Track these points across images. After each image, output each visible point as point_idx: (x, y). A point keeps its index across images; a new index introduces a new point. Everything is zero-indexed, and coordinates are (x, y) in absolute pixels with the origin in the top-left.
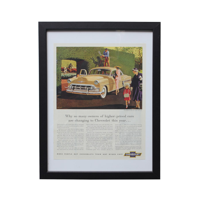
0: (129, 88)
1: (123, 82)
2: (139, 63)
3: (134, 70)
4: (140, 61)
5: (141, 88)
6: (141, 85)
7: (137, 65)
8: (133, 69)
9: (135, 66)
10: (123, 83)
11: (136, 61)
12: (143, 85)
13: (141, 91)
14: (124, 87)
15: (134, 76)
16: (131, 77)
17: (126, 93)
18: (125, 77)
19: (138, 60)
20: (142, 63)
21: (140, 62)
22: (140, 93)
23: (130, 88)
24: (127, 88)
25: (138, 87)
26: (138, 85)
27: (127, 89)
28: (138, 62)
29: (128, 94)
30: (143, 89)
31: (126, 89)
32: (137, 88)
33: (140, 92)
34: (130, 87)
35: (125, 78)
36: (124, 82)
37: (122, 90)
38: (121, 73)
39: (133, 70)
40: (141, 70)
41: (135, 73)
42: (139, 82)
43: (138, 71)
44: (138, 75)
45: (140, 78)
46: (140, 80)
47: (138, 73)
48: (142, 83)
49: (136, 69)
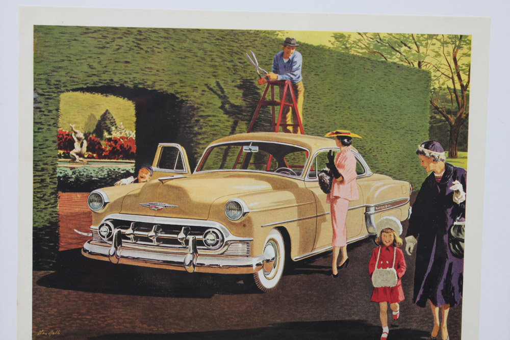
0: (400, 240)
1: (367, 208)
2: (452, 119)
3: (426, 151)
4: (455, 104)
5: (458, 241)
6: (460, 229)
7: (440, 128)
8: (421, 148)
9: (431, 129)
10: (367, 217)
11: (438, 104)
12: (466, 229)
13: (460, 255)
14: (372, 237)
15: (423, 180)
16: (407, 185)
17: (385, 266)
18: (379, 184)
19: (447, 101)
20: (467, 115)
21: (455, 114)
22: (451, 265)
23: (404, 243)
24: (387, 240)
25: (446, 238)
26: (446, 225)
27: (388, 244)
28: (449, 112)
29: (393, 269)
30: (467, 247)
31: (381, 243)
32: (440, 240)
33: (451, 259)
34: (403, 236)
35: (378, 188)
36: (372, 210)
37: (363, 248)
38: (359, 164)
39: (423, 153)
40: (459, 153)
41: (432, 167)
42: (449, 211)
43: (443, 155)
44: (444, 178)
45: (452, 193)
46: (455, 204)
47: (447, 165)
48: (464, 216)
49: (437, 144)
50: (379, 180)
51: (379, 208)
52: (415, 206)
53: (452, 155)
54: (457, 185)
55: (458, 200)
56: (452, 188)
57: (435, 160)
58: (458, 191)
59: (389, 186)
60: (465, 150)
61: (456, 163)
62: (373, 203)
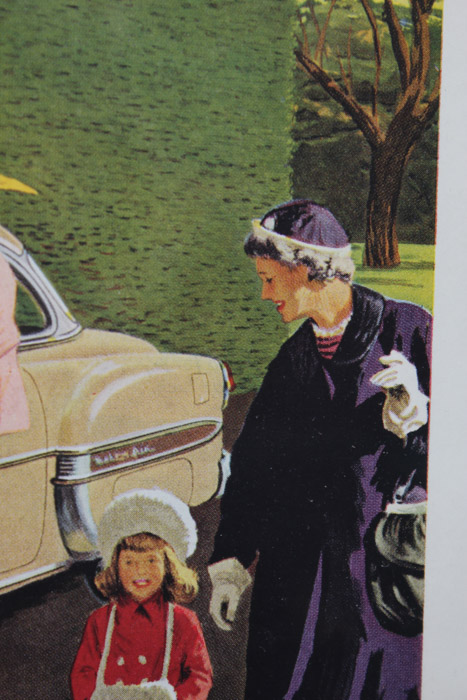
0: (187, 577)
1: (63, 460)
2: (379, 120)
3: (283, 243)
4: (389, 64)
5: (402, 574)
6: (408, 530)
7: (331, 154)
8: (264, 231)
9: (300, 160)
10: (64, 494)
11: (325, 61)
12: (429, 529)
13: (408, 622)
14: (82, 568)
15: (273, 351)
16: (211, 369)
17: (132, 675)
18: (105, 367)
19: (358, 52)
20: (434, 106)
21: (388, 100)
22: (376, 660)
23: (206, 585)
24: (141, 578)
25: (356, 563)
26: (356, 515)
27: (142, 594)
28: (367, 93)
29: (164, 685)
30: (433, 592)
31: (118, 590)
32: (337, 574)
33: (375, 639)
34: (198, 562)
35: (102, 383)
36: (81, 469)
37: (48, 612)
38: (26, 293)
39: (269, 250)
40: (404, 250)
41: (304, 300)
42: (369, 463)
43: (345, 257)
44: (351, 342)
45: (380, 396)
46: (392, 438)
47: (359, 295)
48: (421, 481)
49: (324, 217)
50: (104, 352)
51: (106, 459)
52: (242, 449)
53: (378, 258)
54: (397, 370)
55: (401, 421)
56: (381, 380)
57: (316, 277)
58: (399, 392)
59: (143, 375)
60: (427, 236)
61: (391, 287)
62: (86, 442)
